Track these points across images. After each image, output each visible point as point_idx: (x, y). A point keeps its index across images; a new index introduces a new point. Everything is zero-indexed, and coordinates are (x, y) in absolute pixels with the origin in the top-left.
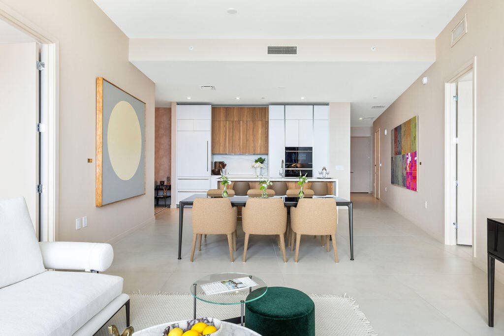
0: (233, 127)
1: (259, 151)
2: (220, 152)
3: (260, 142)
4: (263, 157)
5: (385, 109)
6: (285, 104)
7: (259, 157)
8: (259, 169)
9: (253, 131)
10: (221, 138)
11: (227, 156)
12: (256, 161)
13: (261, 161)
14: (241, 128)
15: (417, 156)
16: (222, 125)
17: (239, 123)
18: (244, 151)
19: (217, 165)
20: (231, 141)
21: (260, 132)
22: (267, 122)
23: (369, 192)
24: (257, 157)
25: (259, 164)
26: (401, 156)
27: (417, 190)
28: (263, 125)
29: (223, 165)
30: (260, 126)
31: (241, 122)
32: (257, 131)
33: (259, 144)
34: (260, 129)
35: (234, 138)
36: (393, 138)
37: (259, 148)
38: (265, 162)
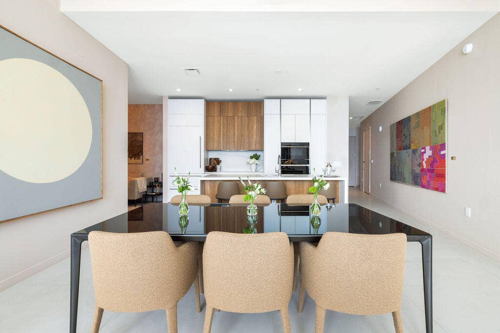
0: (227, 122)
1: (254, 147)
2: (214, 148)
3: (255, 137)
4: (259, 153)
5: (381, 105)
6: (281, 98)
7: (254, 153)
8: (254, 166)
9: (248, 126)
10: (215, 134)
11: (221, 153)
12: (251, 158)
13: (257, 157)
14: (236, 124)
15: (446, 149)
16: (216, 120)
17: (234, 119)
18: (239, 148)
19: (212, 161)
20: (226, 137)
21: (255, 127)
22: (262, 118)
23: (355, 186)
24: (252, 154)
25: (254, 160)
26: (410, 151)
27: (446, 192)
28: (258, 121)
29: (218, 161)
30: (255, 122)
31: (236, 117)
32: (253, 126)
33: (254, 140)
34: (255, 124)
35: (229, 134)
36: (395, 133)
37: (254, 144)
38: (261, 158)
